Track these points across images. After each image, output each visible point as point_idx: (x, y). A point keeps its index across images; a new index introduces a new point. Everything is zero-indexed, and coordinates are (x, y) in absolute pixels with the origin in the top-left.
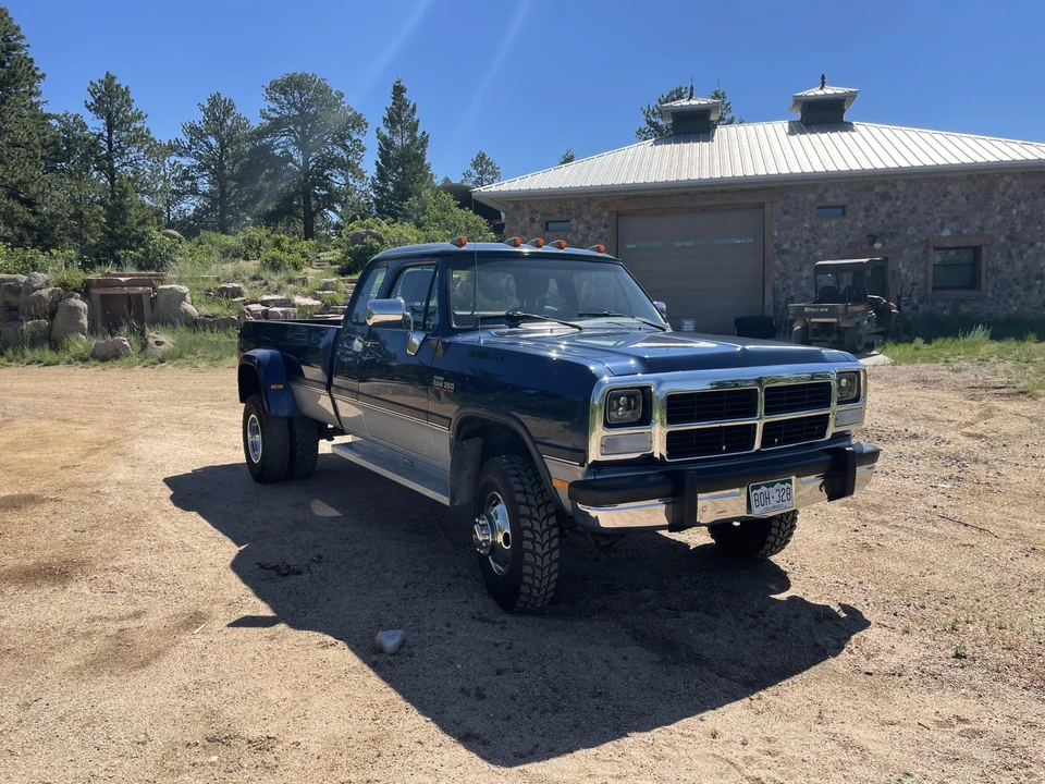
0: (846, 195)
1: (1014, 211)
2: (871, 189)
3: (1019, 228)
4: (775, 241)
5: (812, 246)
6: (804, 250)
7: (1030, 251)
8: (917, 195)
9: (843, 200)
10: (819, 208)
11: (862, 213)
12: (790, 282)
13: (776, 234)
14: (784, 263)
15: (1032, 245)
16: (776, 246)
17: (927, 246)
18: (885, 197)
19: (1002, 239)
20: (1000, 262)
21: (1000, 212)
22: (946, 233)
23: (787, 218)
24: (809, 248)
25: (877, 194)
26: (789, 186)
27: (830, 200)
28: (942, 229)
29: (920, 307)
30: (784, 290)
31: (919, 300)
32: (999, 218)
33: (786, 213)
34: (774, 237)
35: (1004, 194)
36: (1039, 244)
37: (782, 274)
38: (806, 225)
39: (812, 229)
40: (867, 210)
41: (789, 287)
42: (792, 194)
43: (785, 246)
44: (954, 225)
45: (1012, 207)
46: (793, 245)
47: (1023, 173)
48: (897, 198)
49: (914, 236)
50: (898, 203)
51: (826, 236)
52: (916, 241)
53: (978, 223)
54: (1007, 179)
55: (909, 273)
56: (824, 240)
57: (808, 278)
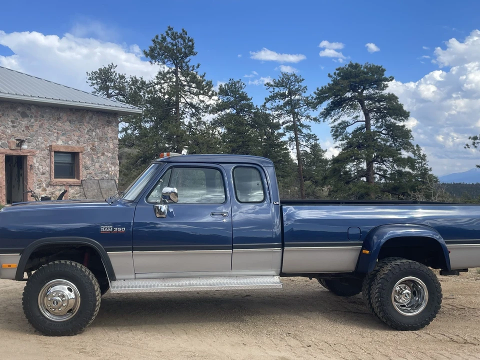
1: (94, 134)
2: (14, 108)
3: (96, 144)
7: (102, 157)
11: (10, 124)
17: (50, 151)
19: (89, 150)
20: (88, 163)
21: (87, 133)
22: (60, 143)
25: (18, 112)
28: (57, 140)
29: (47, 189)
31: (46, 185)
32: (87, 136)
35: (88, 122)
40: (13, 122)
44: (64, 138)
45: (93, 131)
48: (31, 117)
49: (42, 143)
50: (32, 120)
52: (43, 146)
53: (76, 139)
54: (90, 114)
55: (40, 167)
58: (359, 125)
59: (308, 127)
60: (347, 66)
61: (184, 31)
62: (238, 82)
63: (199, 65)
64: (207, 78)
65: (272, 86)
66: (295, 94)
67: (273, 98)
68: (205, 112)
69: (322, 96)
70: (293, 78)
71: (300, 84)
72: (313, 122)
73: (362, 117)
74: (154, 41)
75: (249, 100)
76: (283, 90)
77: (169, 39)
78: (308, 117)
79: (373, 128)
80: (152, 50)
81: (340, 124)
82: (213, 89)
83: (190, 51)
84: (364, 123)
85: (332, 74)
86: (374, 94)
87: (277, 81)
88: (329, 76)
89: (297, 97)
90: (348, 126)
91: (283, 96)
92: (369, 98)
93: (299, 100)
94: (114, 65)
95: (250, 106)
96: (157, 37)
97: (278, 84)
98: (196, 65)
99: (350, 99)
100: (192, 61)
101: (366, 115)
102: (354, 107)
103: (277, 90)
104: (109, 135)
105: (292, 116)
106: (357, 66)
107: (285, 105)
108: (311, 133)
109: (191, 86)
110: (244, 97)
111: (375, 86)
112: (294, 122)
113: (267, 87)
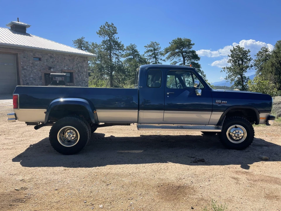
0: (41, 55)
1: (79, 65)
2: (47, 54)
3: (80, 69)
4: (22, 66)
5: (33, 68)
6: (30, 69)
7: (82, 75)
8: (58, 58)
9: (40, 56)
10: (34, 57)
11: (46, 61)
12: (27, 78)
13: (22, 63)
14: (25, 73)
15: (82, 73)
16: (22, 67)
17: (62, 72)
18: (51, 57)
19: (77, 71)
20: (77, 77)
21: (76, 65)
22: (65, 68)
23: (25, 59)
24: (32, 69)
25: (49, 56)
26: (24, 50)
27: (37, 56)
30: (25, 81)
32: (76, 66)
33: (24, 57)
34: (21, 64)
35: (76, 61)
36: (84, 73)
37: (25, 76)
38: (31, 62)
39: (32, 63)
40: (47, 60)
41: (27, 80)
42: (26, 52)
43: (25, 68)
44: (67, 67)
45: (78, 64)
46: (27, 67)
49: (59, 68)
50: (54, 59)
51: (36, 66)
52: (59, 70)
53: (72, 67)
54: (77, 57)
56: (36, 67)
57: (32, 77)
58: (181, 63)
60: (177, 39)
61: (112, 24)
62: (134, 45)
63: (118, 38)
64: (122, 43)
65: (147, 47)
66: (156, 50)
67: (148, 51)
68: (121, 57)
69: (167, 51)
70: (155, 44)
71: (158, 46)
72: (163, 61)
73: (182, 59)
74: (100, 28)
75: (138, 52)
76: (151, 49)
77: (106, 27)
78: (161, 59)
79: (186, 64)
80: (100, 31)
81: (173, 62)
82: (124, 48)
83: (115, 32)
84: (183, 62)
85: (171, 42)
86: (187, 50)
88: (170, 43)
89: (157, 51)
90: (177, 63)
91: (151, 51)
92: (186, 52)
93: (158, 52)
94: (84, 37)
95: (138, 55)
96: (102, 26)
97: (150, 46)
98: (117, 38)
99: (178, 52)
100: (116, 36)
101: (184, 58)
102: (179, 55)
103: (149, 49)
104: (85, 66)
105: (155, 59)
106: (180, 39)
107: (152, 54)
109: (115, 47)
110: (136, 51)
111: (187, 47)
112: (156, 61)
113: (145, 47)
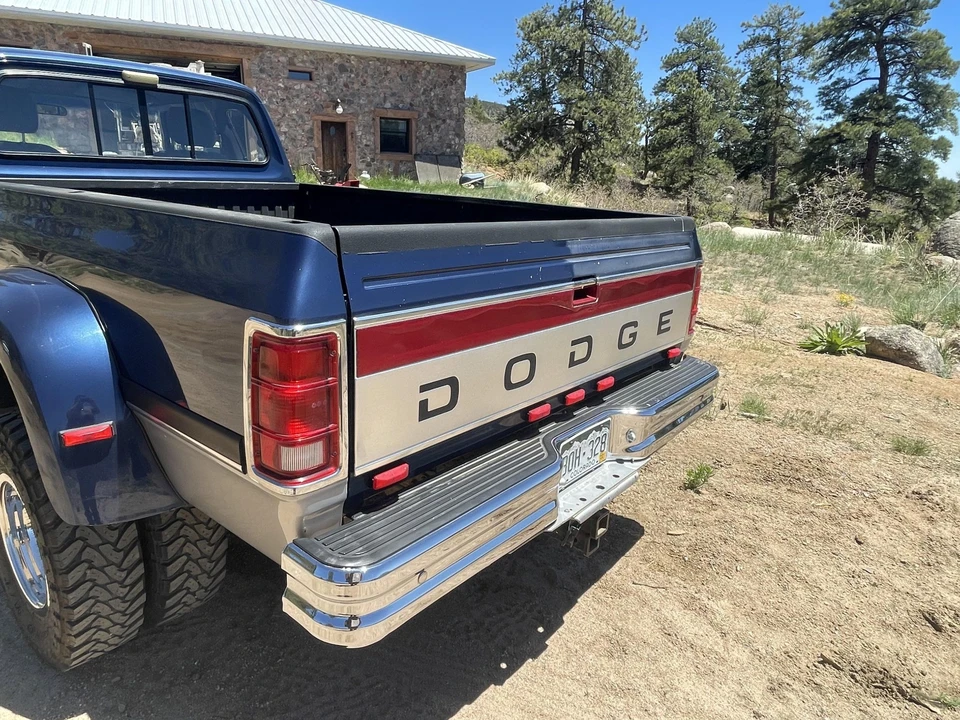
0: (312, 62)
1: (433, 94)
2: (332, 60)
3: (435, 107)
5: (287, 104)
6: (280, 108)
7: (443, 126)
8: (366, 71)
9: (309, 67)
10: (290, 71)
11: (325, 80)
15: (444, 121)
17: (375, 116)
18: (342, 69)
19: (425, 116)
20: (424, 133)
21: (423, 94)
22: (388, 105)
23: (264, 76)
24: (284, 106)
25: (336, 65)
26: (263, 46)
27: (300, 66)
28: (385, 102)
32: (423, 98)
33: (262, 71)
35: (425, 79)
36: (448, 121)
38: (280, 85)
39: (286, 88)
40: (329, 78)
42: (268, 54)
44: (392, 100)
45: (431, 89)
46: (270, 102)
47: (438, 65)
48: (351, 71)
49: (365, 105)
50: (353, 76)
51: (298, 96)
52: (367, 109)
53: (408, 100)
54: (427, 67)
55: (364, 136)
56: (297, 101)
57: (285, 133)
59: (799, 89)
62: (706, 22)
65: (750, 26)
67: (753, 43)
69: (809, 37)
70: (786, 13)
73: (875, 70)
75: (719, 49)
76: (767, 31)
78: (800, 73)
79: (889, 90)
81: (833, 84)
84: (877, 82)
86: (903, 33)
87: (760, 19)
90: (849, 86)
91: (767, 41)
92: (896, 40)
95: (720, 58)
97: (763, 23)
101: (884, 67)
103: (759, 31)
104: (453, 97)
108: (803, 99)
110: (711, 47)
111: (908, 18)
113: (744, 28)
